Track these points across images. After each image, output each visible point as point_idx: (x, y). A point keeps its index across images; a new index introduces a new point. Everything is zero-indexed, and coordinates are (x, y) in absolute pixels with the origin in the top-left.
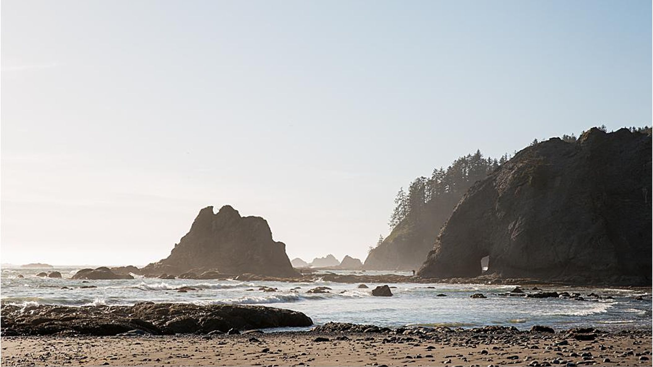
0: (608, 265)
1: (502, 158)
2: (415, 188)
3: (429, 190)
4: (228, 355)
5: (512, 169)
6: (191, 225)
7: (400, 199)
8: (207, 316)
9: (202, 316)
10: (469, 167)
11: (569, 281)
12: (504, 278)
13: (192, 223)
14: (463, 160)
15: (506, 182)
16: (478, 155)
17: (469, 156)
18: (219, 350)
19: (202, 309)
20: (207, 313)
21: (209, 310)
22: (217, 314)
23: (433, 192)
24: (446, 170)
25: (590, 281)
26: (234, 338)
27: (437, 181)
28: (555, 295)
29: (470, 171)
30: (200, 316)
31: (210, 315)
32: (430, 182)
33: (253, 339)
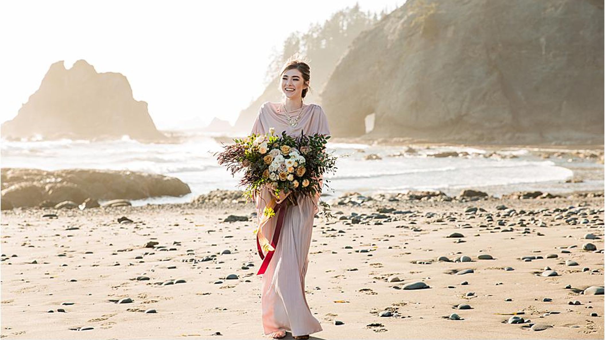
0: (501, 122)
1: (383, 11)
2: (290, 43)
3: (304, 45)
4: (82, 253)
5: (400, 18)
6: (41, 81)
7: (273, 55)
8: (56, 183)
9: (50, 183)
10: (347, 20)
11: (460, 139)
12: (391, 137)
13: (42, 79)
14: (341, 13)
15: (394, 33)
16: (357, 8)
17: (348, 8)
18: (66, 242)
19: (49, 174)
20: (56, 179)
21: (59, 176)
22: (70, 180)
23: (309, 47)
24: (322, 24)
25: (483, 139)
26: (92, 215)
27: (312, 35)
28: (455, 155)
29: (349, 25)
30: (47, 184)
31: (61, 182)
32: (306, 37)
33: (124, 219)
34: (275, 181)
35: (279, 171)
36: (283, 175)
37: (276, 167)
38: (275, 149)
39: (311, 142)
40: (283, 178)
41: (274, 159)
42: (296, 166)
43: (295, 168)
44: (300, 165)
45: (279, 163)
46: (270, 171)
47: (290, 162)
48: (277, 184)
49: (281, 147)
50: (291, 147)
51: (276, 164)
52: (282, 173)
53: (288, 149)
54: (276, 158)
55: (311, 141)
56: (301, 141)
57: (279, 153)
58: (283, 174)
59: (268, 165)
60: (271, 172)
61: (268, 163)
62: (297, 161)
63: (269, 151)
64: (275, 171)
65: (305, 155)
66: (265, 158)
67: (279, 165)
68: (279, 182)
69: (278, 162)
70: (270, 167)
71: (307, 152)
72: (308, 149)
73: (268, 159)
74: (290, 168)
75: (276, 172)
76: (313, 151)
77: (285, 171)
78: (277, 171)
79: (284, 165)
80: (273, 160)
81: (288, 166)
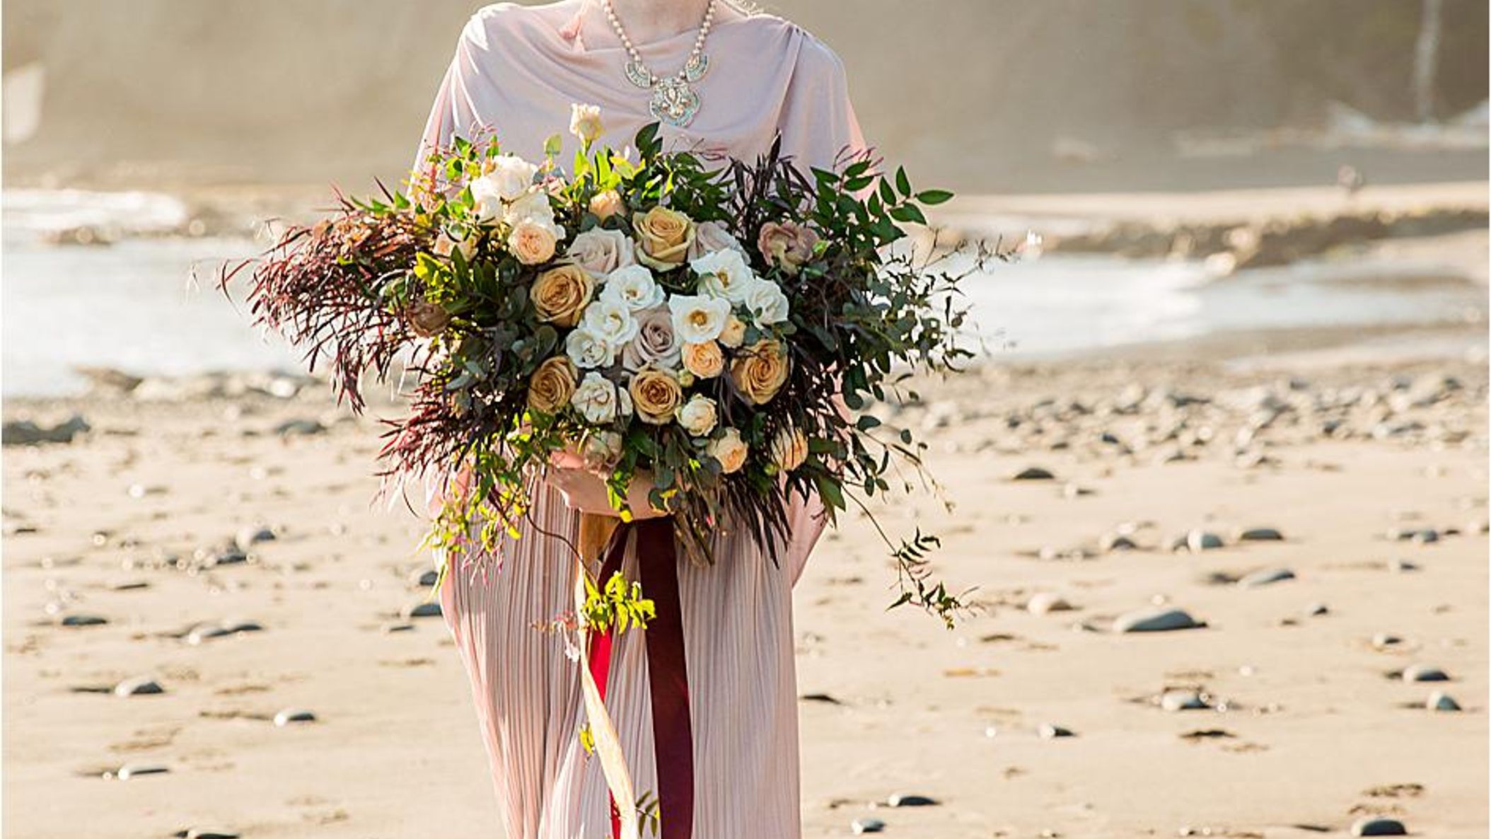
34: (606, 426)
35: (628, 363)
36: (656, 392)
37: (614, 342)
38: (597, 231)
39: (822, 202)
40: (654, 409)
41: (600, 288)
42: (734, 338)
43: (728, 353)
44: (760, 335)
45: (632, 314)
46: (576, 361)
47: (699, 317)
48: (615, 439)
49: (637, 215)
50: (699, 216)
51: (611, 324)
52: (652, 376)
53: (679, 234)
54: (615, 282)
55: (826, 196)
56: (759, 192)
57: (627, 256)
58: (653, 385)
59: (564, 330)
60: (583, 372)
61: (562, 315)
62: (742, 312)
63: (569, 241)
64: (611, 362)
65: (783, 274)
66: (543, 288)
67: (631, 330)
68: (632, 428)
69: (625, 314)
70: (572, 337)
71: (797, 255)
72: (801, 241)
73: (563, 288)
74: (699, 349)
75: (615, 373)
76: (832, 253)
77: (665, 364)
78: (618, 360)
79: (656, 329)
80: (596, 297)
81: (688, 337)
